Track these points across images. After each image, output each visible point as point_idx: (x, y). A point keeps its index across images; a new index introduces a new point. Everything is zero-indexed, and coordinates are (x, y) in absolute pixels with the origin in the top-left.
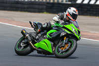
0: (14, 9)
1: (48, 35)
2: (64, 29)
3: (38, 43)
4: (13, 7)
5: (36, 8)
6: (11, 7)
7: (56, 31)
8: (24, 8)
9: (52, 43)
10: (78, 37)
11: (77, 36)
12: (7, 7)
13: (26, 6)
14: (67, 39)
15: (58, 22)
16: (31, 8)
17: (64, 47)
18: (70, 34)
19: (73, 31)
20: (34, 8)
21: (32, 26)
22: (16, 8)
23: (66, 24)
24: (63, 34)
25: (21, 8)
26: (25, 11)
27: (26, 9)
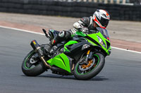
0: (53, 12)
1: (65, 47)
2: (87, 40)
3: (52, 59)
4: (51, 10)
5: (83, 12)
6: (47, 10)
7: (76, 42)
8: (67, 12)
9: (71, 59)
10: (107, 51)
11: (105, 49)
12: (42, 10)
13: (69, 9)
14: (91, 53)
15: (79, 30)
16: (77, 12)
17: (86, 64)
18: (95, 46)
19: (100, 42)
20: (80, 12)
21: (46, 35)
22: (55, 11)
23: (90, 33)
24: (85, 46)
25: (62, 12)
26: (68, 16)
27: (69, 13)
